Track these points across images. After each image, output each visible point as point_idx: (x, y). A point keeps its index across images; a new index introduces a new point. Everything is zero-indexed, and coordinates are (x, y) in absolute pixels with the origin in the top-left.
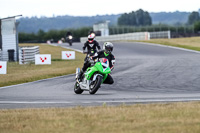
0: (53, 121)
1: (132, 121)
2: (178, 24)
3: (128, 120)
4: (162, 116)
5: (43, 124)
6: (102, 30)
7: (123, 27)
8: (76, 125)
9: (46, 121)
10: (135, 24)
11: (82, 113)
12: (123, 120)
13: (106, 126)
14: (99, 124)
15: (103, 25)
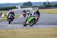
0: (5, 33)
1: (27, 33)
2: (40, 5)
3: (26, 33)
4: (36, 32)
5: (2, 34)
6: (18, 7)
7: (24, 6)
8: (11, 34)
9: (3, 33)
10: (27, 5)
11: (13, 31)
12: (25, 33)
13: (19, 34)
14: (18, 34)
15: (19, 6)
